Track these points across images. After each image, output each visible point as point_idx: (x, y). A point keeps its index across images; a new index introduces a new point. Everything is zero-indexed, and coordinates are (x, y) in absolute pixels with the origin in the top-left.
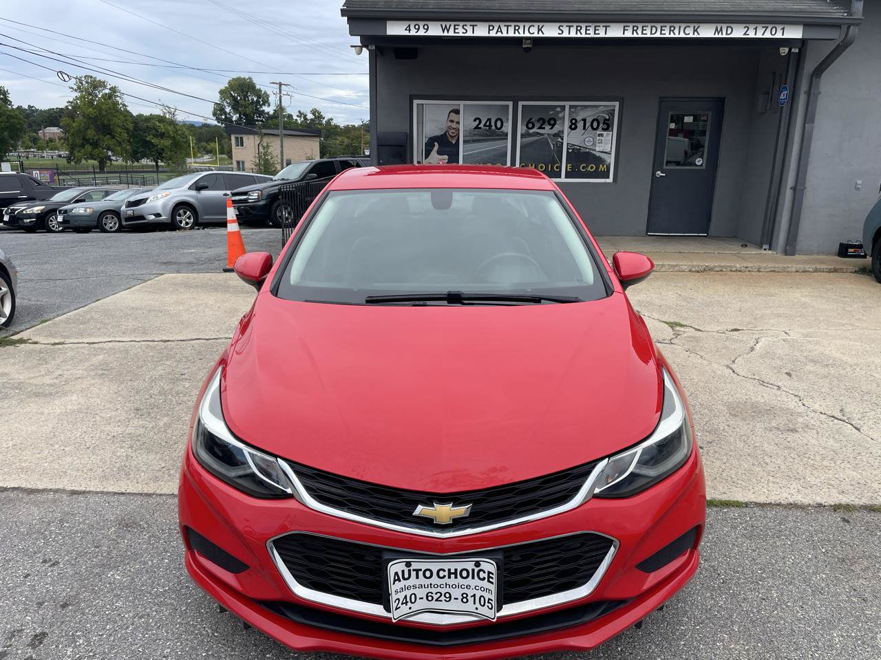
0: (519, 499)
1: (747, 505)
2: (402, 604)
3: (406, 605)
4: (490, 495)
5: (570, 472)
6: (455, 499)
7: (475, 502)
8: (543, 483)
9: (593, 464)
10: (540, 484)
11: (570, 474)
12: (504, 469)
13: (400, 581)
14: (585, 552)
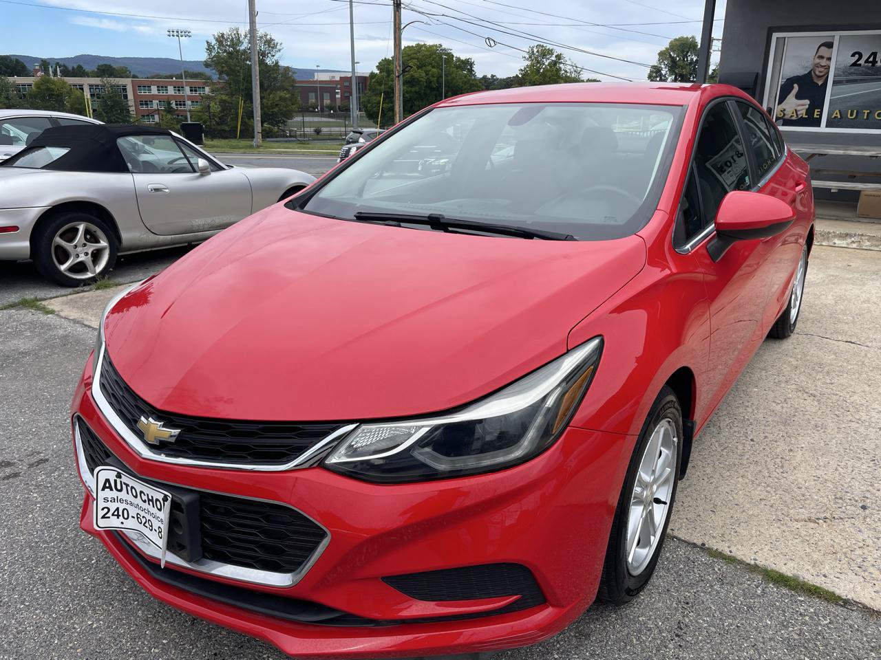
0: (229, 440)
1: (846, 603)
2: (113, 515)
3: (118, 518)
4: (202, 426)
5: (300, 426)
6: (168, 418)
7: (186, 429)
8: (264, 430)
9: (334, 425)
10: (259, 429)
11: (300, 429)
12: (230, 401)
13: (111, 490)
14: (295, 532)
